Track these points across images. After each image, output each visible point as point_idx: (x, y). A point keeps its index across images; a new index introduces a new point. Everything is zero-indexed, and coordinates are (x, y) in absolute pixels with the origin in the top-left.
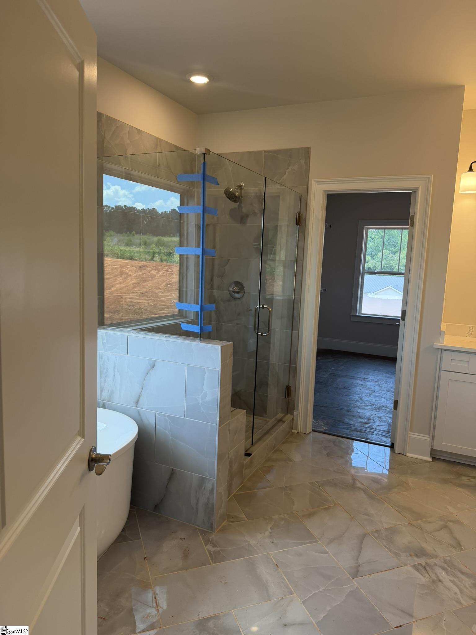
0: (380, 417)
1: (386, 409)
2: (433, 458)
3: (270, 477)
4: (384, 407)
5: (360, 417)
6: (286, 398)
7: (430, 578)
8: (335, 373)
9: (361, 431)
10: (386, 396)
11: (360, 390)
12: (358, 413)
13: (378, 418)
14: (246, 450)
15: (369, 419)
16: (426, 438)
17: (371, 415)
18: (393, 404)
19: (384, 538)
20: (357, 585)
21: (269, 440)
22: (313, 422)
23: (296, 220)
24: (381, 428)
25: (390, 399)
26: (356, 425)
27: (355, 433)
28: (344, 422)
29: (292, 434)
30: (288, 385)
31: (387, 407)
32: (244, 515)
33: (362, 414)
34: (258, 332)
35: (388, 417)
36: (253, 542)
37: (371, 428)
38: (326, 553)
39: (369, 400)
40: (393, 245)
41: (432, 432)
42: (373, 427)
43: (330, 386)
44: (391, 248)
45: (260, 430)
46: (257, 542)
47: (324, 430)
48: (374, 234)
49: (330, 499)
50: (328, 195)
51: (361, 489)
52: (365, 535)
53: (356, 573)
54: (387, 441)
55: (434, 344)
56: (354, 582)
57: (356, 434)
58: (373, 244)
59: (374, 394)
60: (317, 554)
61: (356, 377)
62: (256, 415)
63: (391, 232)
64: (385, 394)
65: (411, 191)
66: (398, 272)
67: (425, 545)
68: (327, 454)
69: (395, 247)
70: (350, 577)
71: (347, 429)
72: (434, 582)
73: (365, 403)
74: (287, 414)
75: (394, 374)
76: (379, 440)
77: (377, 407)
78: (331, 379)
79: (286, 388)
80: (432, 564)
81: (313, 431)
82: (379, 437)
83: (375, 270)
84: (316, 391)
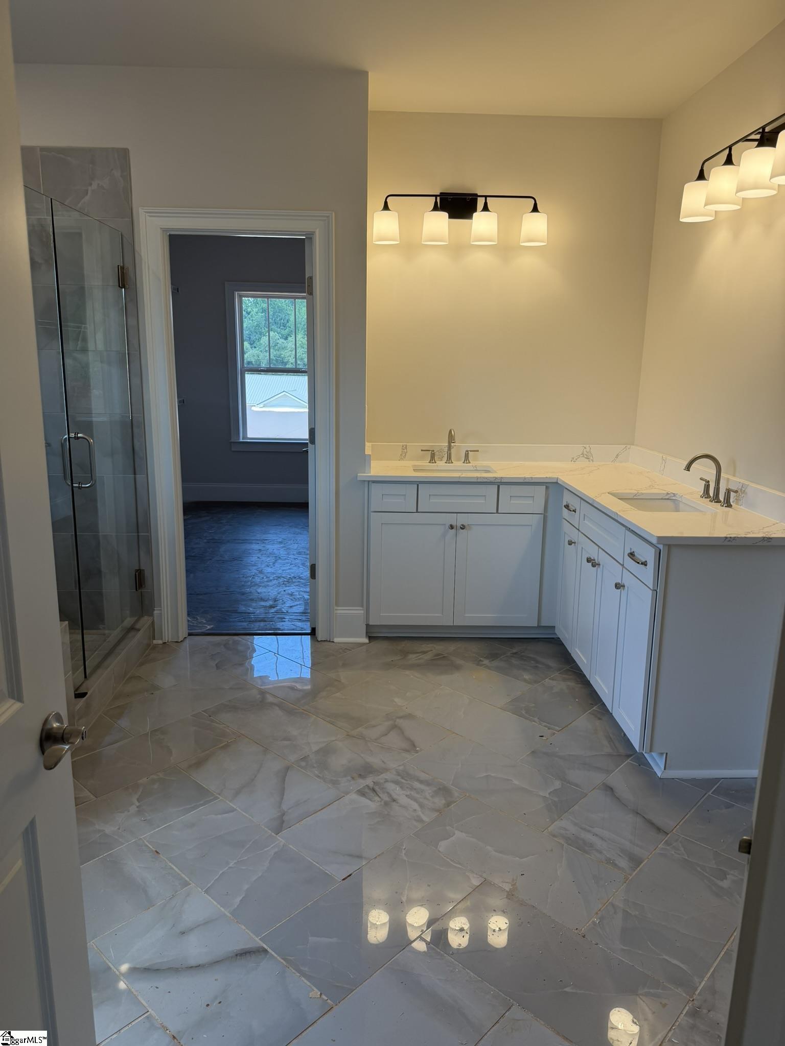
0: (292, 595)
1: (299, 580)
2: (370, 638)
3: (124, 723)
4: (295, 578)
5: (262, 600)
6: (136, 590)
7: (381, 801)
8: (216, 538)
9: (266, 619)
10: (297, 561)
11: (258, 559)
12: (257, 594)
13: (288, 596)
14: (76, 688)
15: (275, 600)
16: (359, 611)
17: (279, 593)
18: (309, 572)
19: (315, 765)
20: (283, 841)
21: (115, 664)
22: (188, 621)
23: (117, 278)
24: (295, 610)
25: (303, 564)
26: (258, 612)
27: (257, 624)
28: (239, 611)
29: (156, 646)
30: (138, 568)
31: (300, 578)
32: (88, 792)
33: (264, 594)
34: (72, 484)
35: (301, 591)
36: (109, 829)
37: (280, 612)
38: (233, 810)
39: (273, 571)
40: (282, 324)
41: (365, 601)
42: (283, 610)
43: (211, 560)
44: (279, 330)
45: (97, 652)
46: (117, 827)
47: (207, 630)
48: (250, 304)
49: (228, 731)
50: (170, 235)
51: (275, 704)
52: (287, 769)
53: (280, 825)
54: (305, 627)
55: (359, 475)
56: (279, 838)
57: (259, 626)
58: (251, 321)
59: (280, 561)
60: (219, 816)
61: (250, 540)
62: (87, 629)
63: (276, 303)
64: (295, 559)
65: (304, 237)
67: (371, 759)
68: (216, 665)
69: (284, 326)
70: (273, 834)
71: (243, 622)
72: (386, 804)
73: (267, 577)
74: (143, 616)
75: (306, 527)
76: (294, 627)
77: (285, 580)
78: (211, 549)
79: (134, 573)
80: (382, 781)
81: (190, 634)
82: (293, 623)
83: (260, 365)
84: (188, 571)
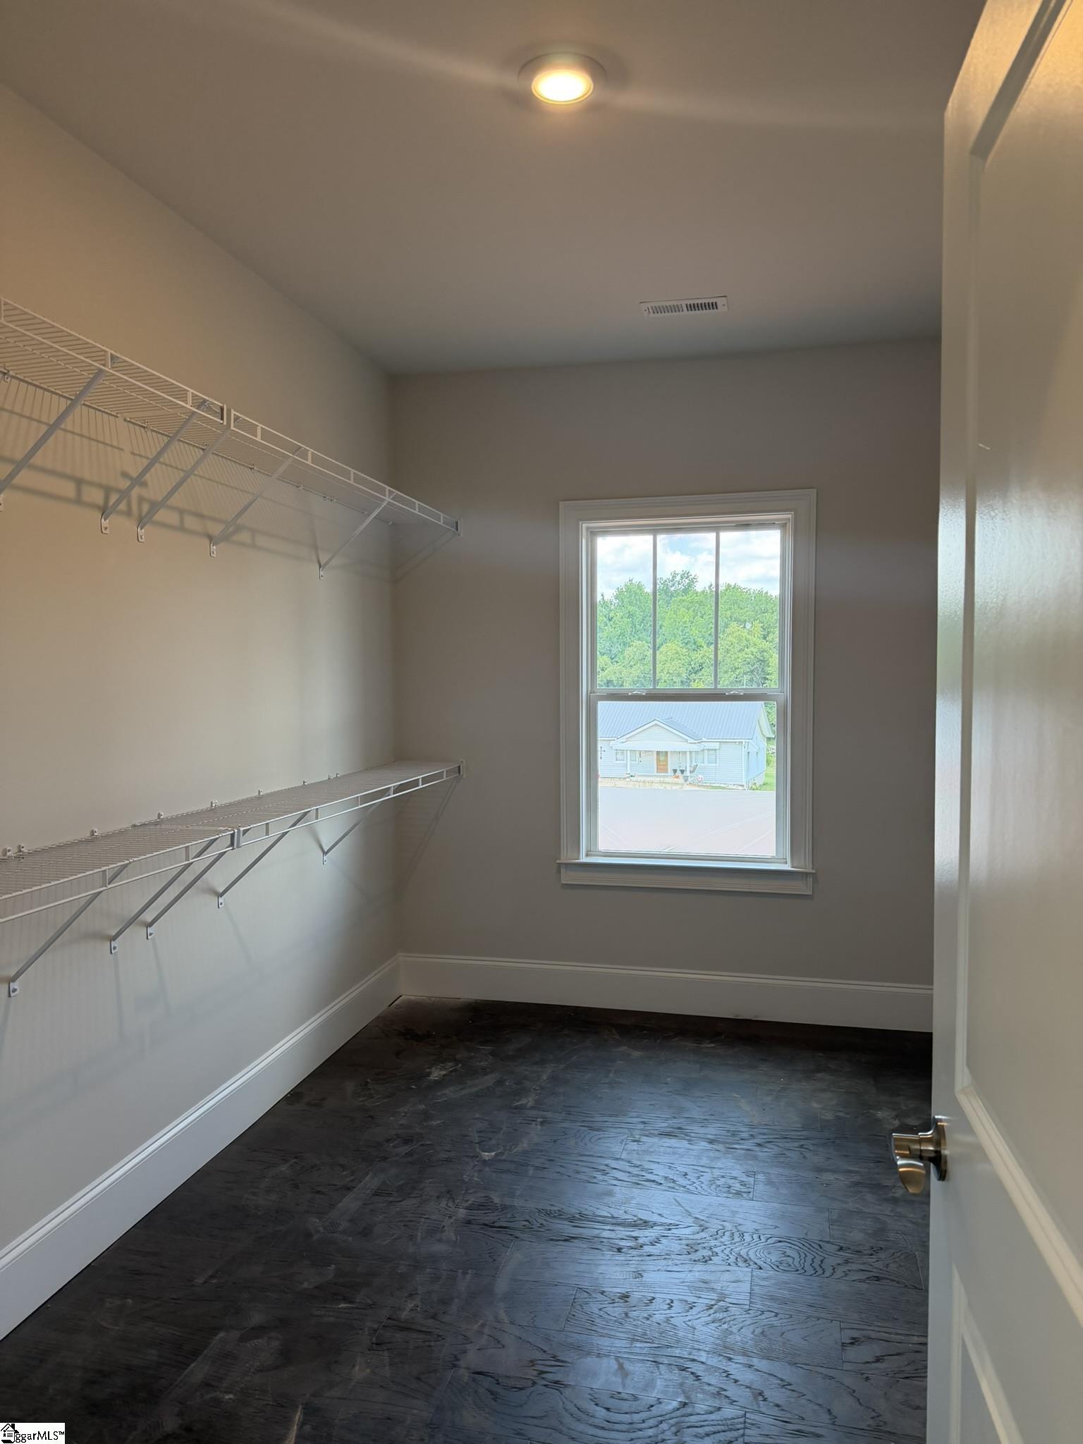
66: (716, 688)
